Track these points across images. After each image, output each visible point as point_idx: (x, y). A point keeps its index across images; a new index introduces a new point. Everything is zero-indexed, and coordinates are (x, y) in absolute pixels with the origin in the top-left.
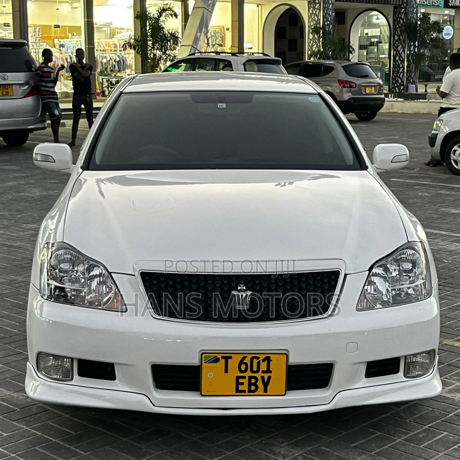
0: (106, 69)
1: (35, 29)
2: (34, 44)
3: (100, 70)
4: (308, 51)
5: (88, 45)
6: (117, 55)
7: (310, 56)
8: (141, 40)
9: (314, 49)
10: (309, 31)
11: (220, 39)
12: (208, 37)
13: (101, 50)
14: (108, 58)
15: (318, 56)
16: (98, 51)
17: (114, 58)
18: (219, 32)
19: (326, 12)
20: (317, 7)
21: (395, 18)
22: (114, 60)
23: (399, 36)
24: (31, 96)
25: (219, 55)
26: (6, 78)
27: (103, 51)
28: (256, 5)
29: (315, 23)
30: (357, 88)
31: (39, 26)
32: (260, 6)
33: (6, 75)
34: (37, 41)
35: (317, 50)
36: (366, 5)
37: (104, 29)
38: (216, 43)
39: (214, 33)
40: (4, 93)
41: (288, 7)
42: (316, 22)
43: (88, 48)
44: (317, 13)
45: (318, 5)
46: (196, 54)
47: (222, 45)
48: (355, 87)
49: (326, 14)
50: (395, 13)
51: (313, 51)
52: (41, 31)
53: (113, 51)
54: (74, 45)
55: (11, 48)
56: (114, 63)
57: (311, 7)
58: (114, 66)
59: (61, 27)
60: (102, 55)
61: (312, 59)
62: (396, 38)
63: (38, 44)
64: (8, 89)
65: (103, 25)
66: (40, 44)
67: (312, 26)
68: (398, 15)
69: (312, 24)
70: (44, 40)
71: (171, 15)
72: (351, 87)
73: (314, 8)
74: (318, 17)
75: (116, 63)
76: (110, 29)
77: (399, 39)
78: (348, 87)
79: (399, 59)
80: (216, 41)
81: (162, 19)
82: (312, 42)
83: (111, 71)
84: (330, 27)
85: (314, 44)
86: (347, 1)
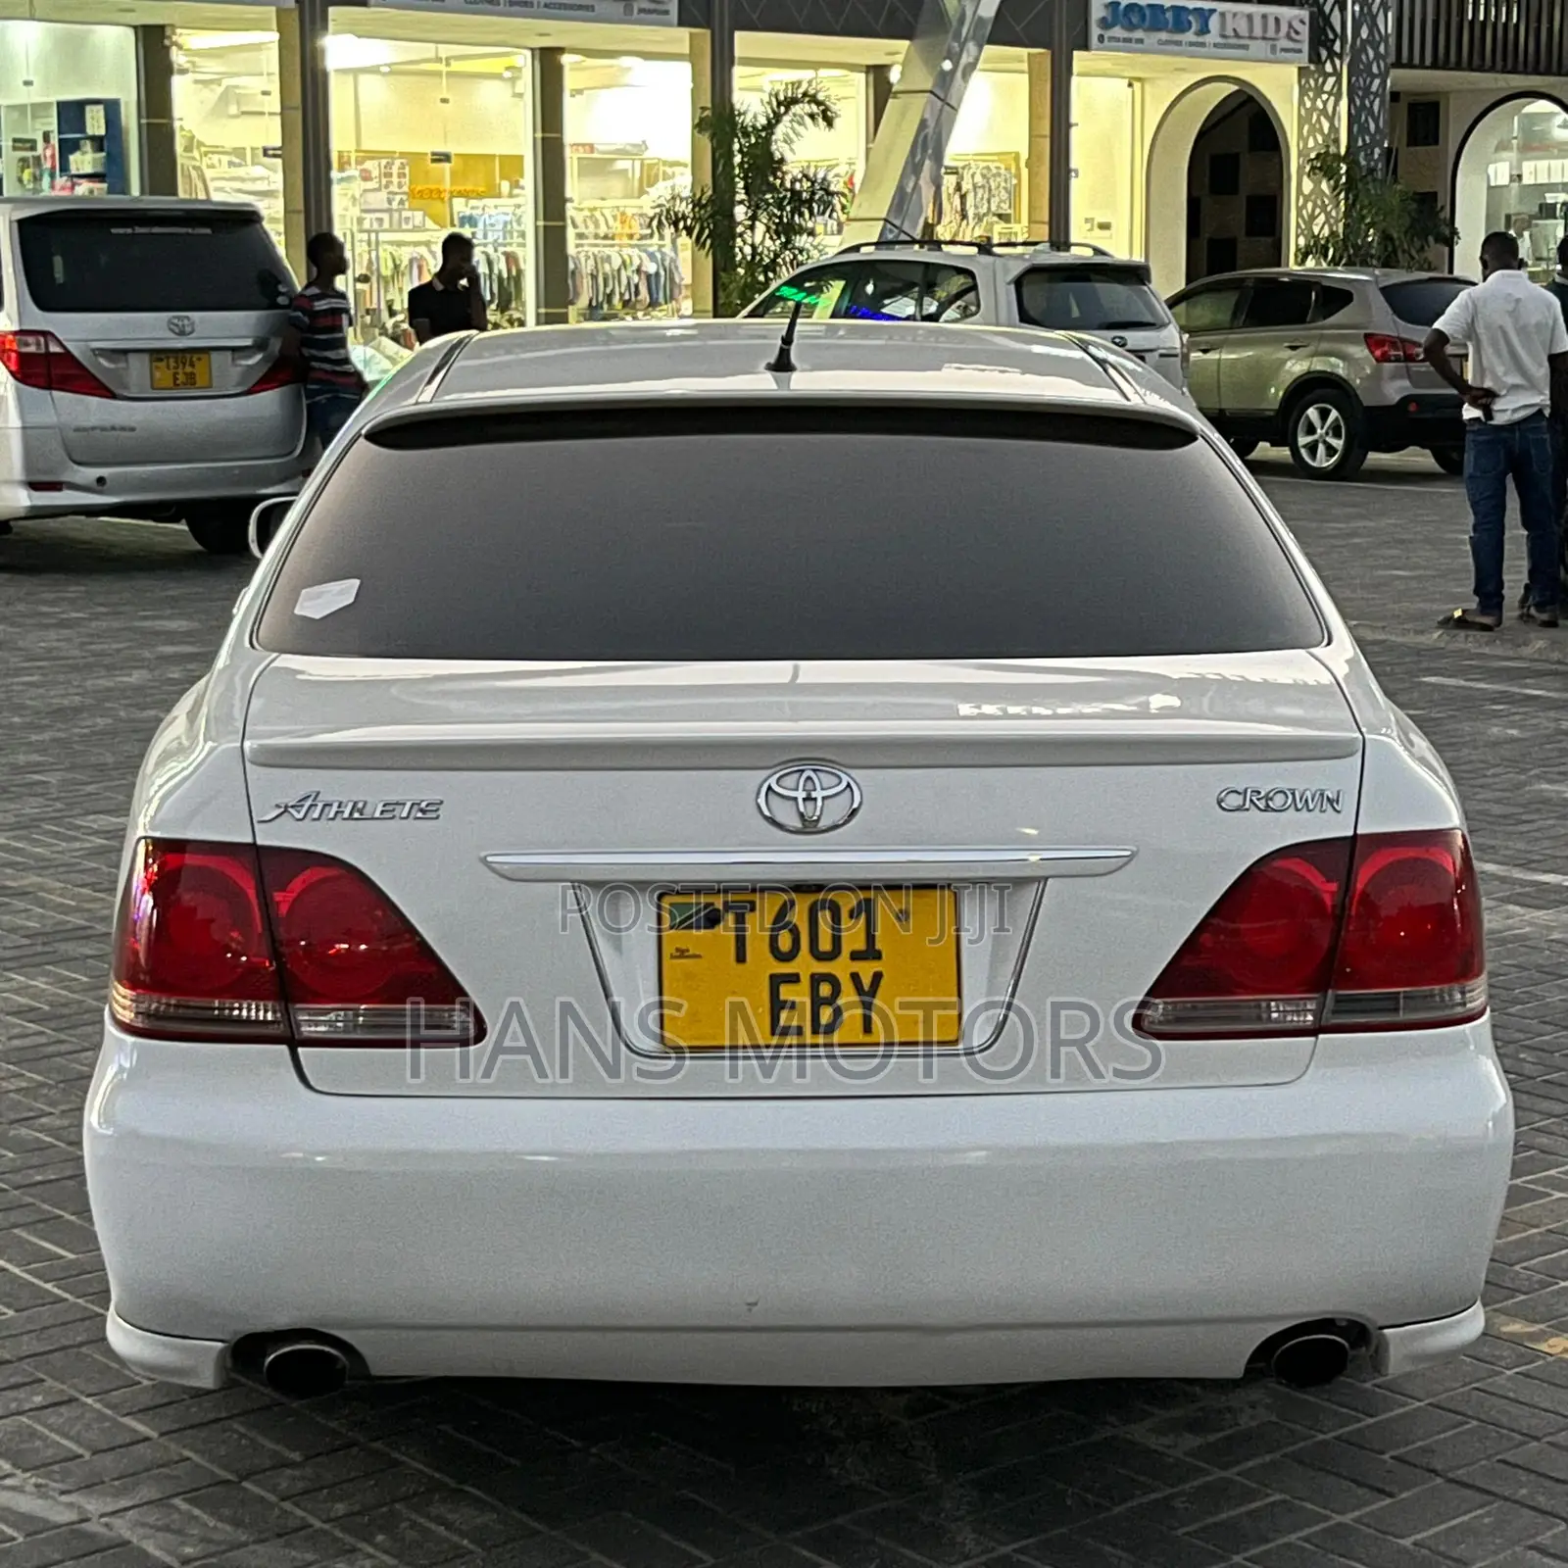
0: (609, 297)
1: (389, 165)
2: (385, 216)
3: (587, 302)
4: (1297, 236)
5: (545, 219)
6: (645, 251)
7: (1304, 254)
8: (710, 200)
9: (1316, 231)
10: (1300, 168)
11: (1004, 195)
12: (964, 190)
13: (596, 236)
14: (617, 262)
15: (1331, 252)
16: (587, 238)
17: (636, 262)
18: (1003, 171)
19: (1358, 103)
20: (1327, 87)
22: (635, 268)
24: (272, 388)
25: (938, 253)
26: (188, 329)
27: (606, 237)
28: (1126, 81)
29: (1320, 139)
31: (403, 155)
32: (1137, 85)
33: (188, 318)
34: (395, 205)
35: (1326, 232)
36: (1505, 80)
37: (620, 165)
38: (989, 208)
39: (984, 176)
40: (181, 378)
41: (1234, 88)
42: (1326, 137)
43: (545, 227)
44: (1330, 106)
45: (1331, 80)
46: (863, 250)
47: (1009, 215)
49: (1359, 111)
51: (1314, 236)
52: (407, 171)
53: (637, 236)
54: (508, 218)
55: (208, 231)
56: (636, 278)
57: (1310, 89)
58: (637, 286)
59: (453, 158)
60: (596, 250)
61: (1310, 263)
63: (396, 215)
64: (192, 365)
65: (618, 152)
66: (405, 214)
67: (1312, 149)
69: (1311, 143)
70: (417, 203)
71: (812, 116)
72: (1410, 358)
73: (1319, 91)
74: (1331, 120)
75: (643, 276)
76: (642, 165)
78: (1397, 360)
80: (989, 202)
81: (780, 131)
82: (1310, 205)
83: (626, 304)
84: (1372, 153)
85: (1318, 211)
86: (1435, 66)
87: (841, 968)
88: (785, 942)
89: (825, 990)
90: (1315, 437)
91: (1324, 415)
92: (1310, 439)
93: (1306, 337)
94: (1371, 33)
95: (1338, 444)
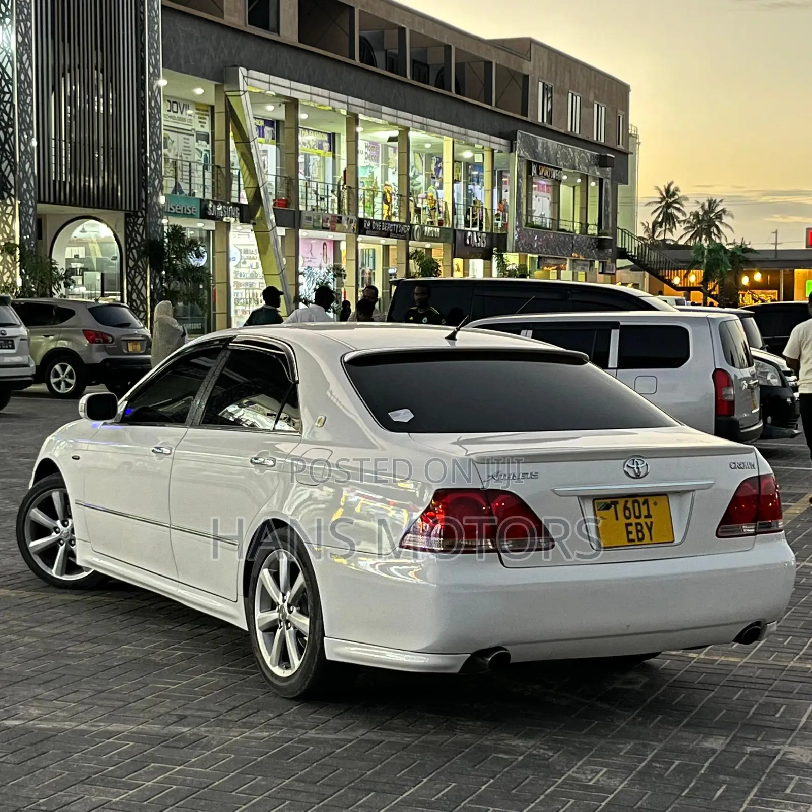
9: (5, 280)
19: (24, 219)
20: (8, 211)
21: (128, 233)
23: (136, 261)
29: (5, 236)
30: (114, 343)
35: (10, 281)
42: (8, 235)
44: (10, 220)
45: (10, 208)
48: (112, 342)
49: (24, 223)
50: (127, 224)
51: (4, 283)
62: (131, 264)
67: (1, 240)
68: (133, 228)
72: (106, 341)
73: (4, 212)
74: (10, 227)
77: (136, 266)
78: (100, 342)
79: (138, 298)
84: (31, 243)
85: (5, 270)
86: (55, 203)
87: (642, 520)
88: (627, 514)
89: (639, 527)
90: (60, 378)
91: (64, 368)
92: (56, 380)
93: (52, 331)
94: (28, 186)
95: (72, 381)
